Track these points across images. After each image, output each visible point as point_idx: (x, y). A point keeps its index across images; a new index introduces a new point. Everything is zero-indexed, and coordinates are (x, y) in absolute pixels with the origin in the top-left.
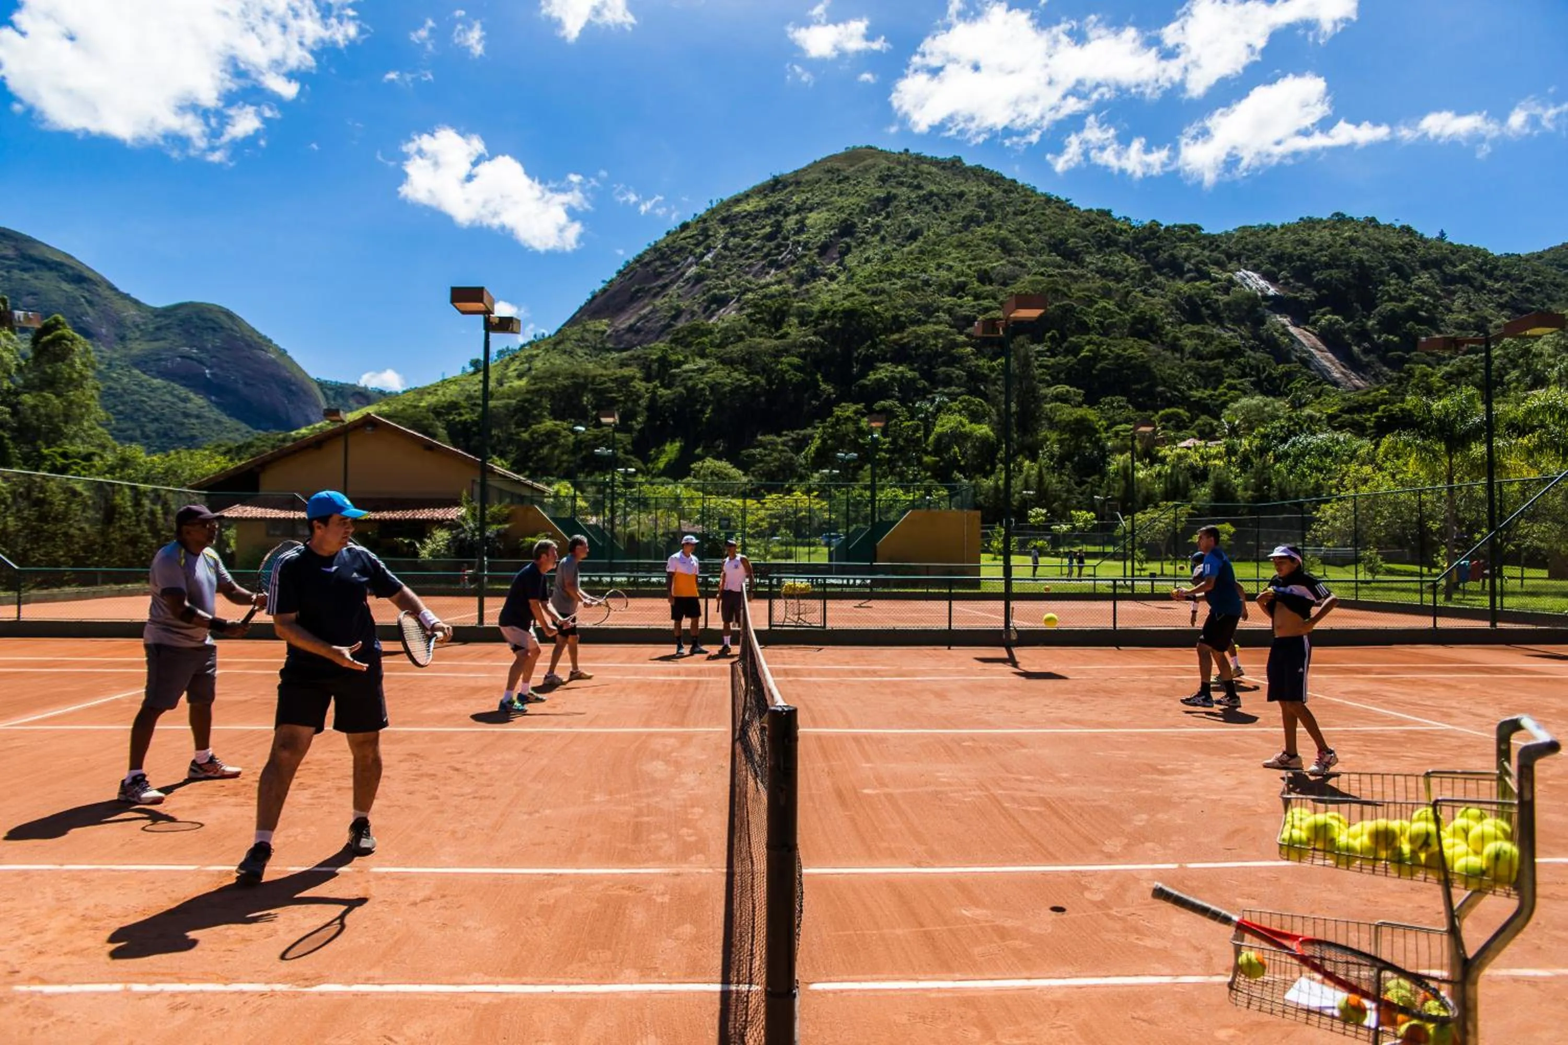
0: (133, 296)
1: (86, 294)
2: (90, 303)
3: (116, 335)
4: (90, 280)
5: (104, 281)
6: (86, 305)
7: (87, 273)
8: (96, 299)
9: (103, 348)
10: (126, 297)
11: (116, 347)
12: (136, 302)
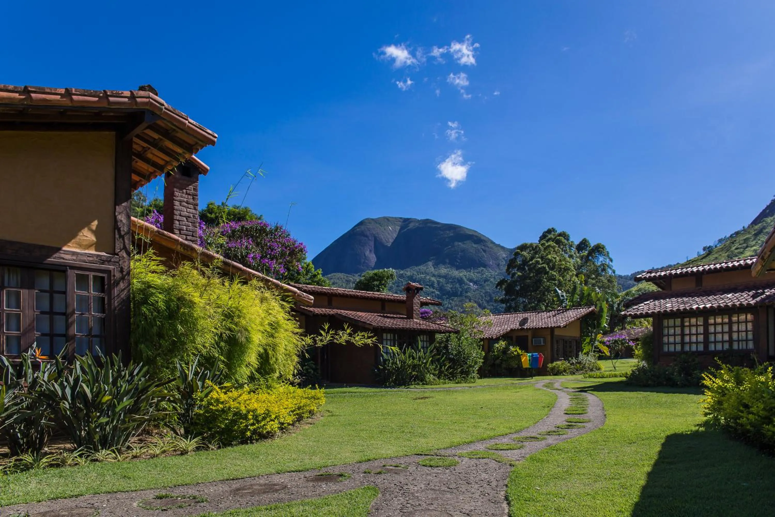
0: (502, 245)
1: (483, 247)
2: (485, 251)
3: (496, 264)
4: (485, 241)
5: (490, 240)
6: (483, 252)
7: (482, 238)
8: (487, 249)
9: (491, 271)
10: (499, 246)
11: (496, 269)
12: (503, 248)
